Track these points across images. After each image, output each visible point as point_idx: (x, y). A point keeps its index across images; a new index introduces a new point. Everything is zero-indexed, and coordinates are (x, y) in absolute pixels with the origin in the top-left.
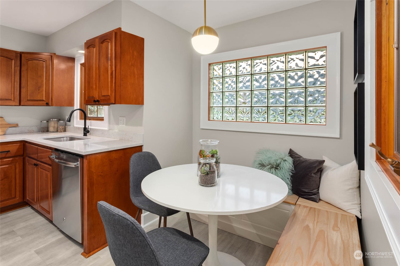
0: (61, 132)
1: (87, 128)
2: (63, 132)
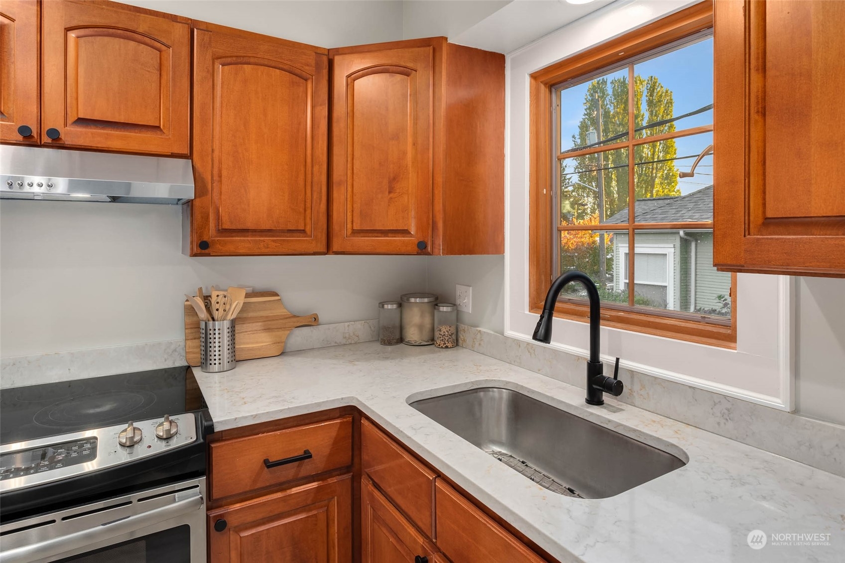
1: (602, 365)
2: (451, 348)
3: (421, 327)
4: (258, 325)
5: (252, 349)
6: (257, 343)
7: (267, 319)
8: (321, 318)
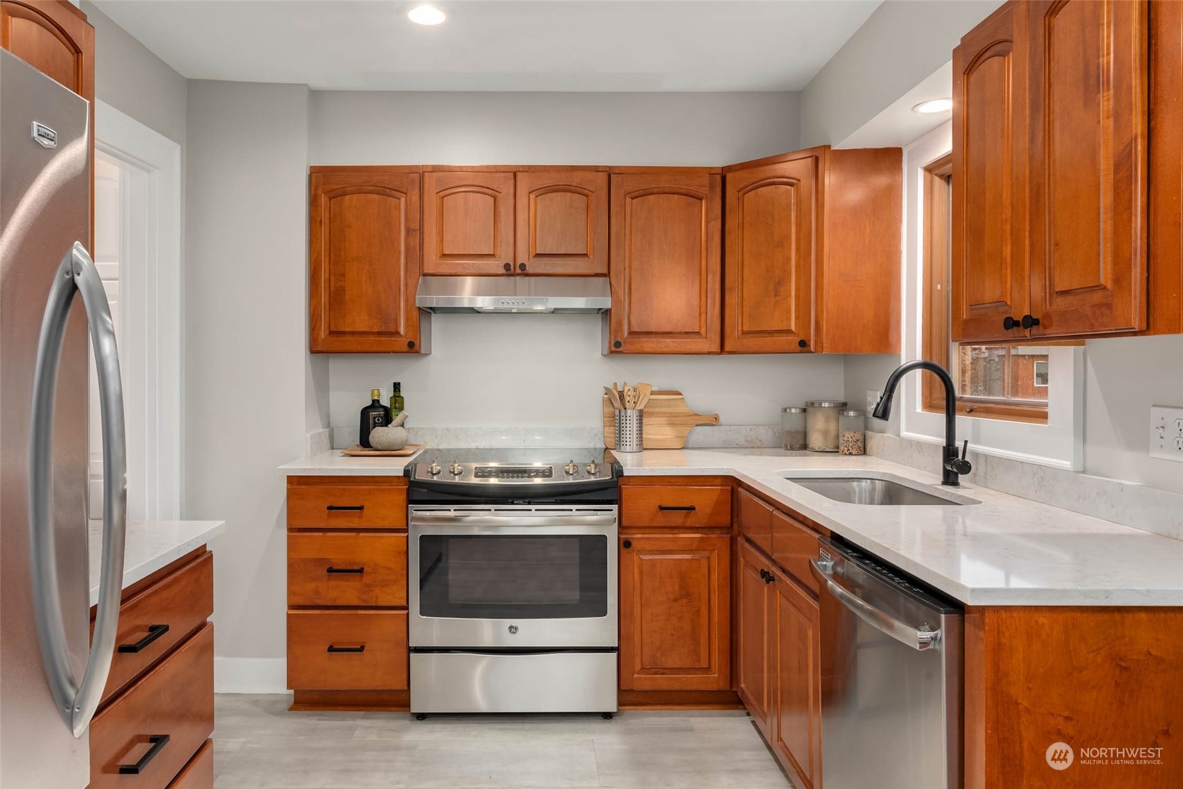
0: (851, 454)
1: (957, 448)
2: (855, 455)
3: (825, 433)
4: (663, 420)
5: (657, 440)
6: (662, 435)
7: (671, 415)
8: (722, 419)
